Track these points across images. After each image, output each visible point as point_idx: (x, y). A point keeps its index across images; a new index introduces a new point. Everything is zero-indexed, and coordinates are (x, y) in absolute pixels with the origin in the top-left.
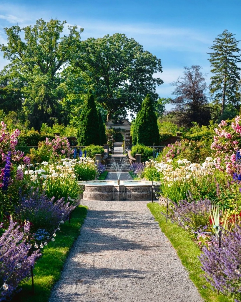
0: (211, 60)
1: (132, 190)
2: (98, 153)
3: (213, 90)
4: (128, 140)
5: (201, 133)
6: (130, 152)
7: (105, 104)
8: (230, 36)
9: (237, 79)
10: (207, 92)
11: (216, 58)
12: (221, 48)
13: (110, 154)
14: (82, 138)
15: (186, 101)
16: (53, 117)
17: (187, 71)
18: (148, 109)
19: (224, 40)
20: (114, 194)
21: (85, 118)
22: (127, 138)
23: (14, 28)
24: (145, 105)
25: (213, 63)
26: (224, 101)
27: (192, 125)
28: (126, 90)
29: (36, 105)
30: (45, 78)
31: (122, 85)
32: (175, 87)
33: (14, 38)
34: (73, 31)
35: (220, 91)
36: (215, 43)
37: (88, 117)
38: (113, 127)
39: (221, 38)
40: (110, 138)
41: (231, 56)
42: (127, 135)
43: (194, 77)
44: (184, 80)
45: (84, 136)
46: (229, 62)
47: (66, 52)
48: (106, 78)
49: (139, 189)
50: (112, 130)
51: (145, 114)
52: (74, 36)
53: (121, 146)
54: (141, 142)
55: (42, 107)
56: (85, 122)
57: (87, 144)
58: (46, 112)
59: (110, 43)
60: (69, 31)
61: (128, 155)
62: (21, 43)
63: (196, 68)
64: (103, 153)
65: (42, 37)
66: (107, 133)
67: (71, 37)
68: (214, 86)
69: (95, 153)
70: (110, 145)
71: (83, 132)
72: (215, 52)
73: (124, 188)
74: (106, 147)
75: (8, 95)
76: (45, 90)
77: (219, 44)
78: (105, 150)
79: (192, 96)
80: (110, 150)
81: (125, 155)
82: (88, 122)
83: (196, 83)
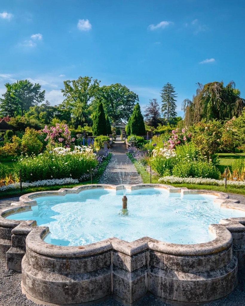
0: (161, 96)
1: (175, 267)
2: (106, 141)
3: (163, 111)
4: (124, 133)
5: (164, 129)
6: (126, 140)
7: (112, 117)
8: (170, 85)
9: (174, 105)
10: (160, 111)
11: (164, 95)
12: (166, 91)
13: (113, 141)
14: (95, 131)
15: (151, 115)
16: (85, 123)
17: (150, 101)
18: (137, 112)
19: (167, 87)
20: (114, 276)
21: (97, 118)
22: (123, 132)
23: (68, 81)
24: (135, 110)
25: (163, 98)
26: (168, 116)
27: (158, 126)
28: (122, 110)
29: (78, 118)
30: (82, 105)
31: (120, 108)
32: (145, 109)
33: (67, 85)
34: (96, 82)
35: (166, 111)
36: (163, 88)
37: (99, 117)
38: (116, 126)
39: (166, 86)
40: (114, 132)
41: (171, 95)
42: (123, 130)
43: (154, 104)
44: (149, 106)
45: (96, 130)
46: (170, 98)
47: (92, 92)
48: (112, 105)
49: (200, 263)
50: (115, 128)
51: (136, 115)
52: (96, 84)
53: (120, 137)
54: (133, 133)
55: (81, 119)
56: (97, 121)
57: (98, 135)
58: (82, 121)
59: (114, 88)
60: (94, 82)
61: (125, 142)
62: (70, 87)
63: (155, 100)
64: (109, 141)
65: (81, 85)
66: (112, 130)
67: (94, 85)
68: (164, 109)
69: (104, 141)
70: (114, 136)
71: (96, 127)
72: (164, 92)
73: (148, 253)
74: (111, 137)
75: (64, 113)
76: (82, 110)
77: (165, 89)
78: (110, 138)
79: (153, 113)
80: (113, 139)
81: (123, 142)
82: (99, 121)
83: (155, 107)
